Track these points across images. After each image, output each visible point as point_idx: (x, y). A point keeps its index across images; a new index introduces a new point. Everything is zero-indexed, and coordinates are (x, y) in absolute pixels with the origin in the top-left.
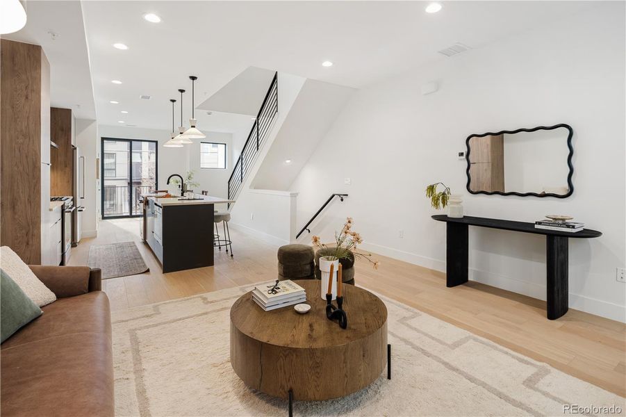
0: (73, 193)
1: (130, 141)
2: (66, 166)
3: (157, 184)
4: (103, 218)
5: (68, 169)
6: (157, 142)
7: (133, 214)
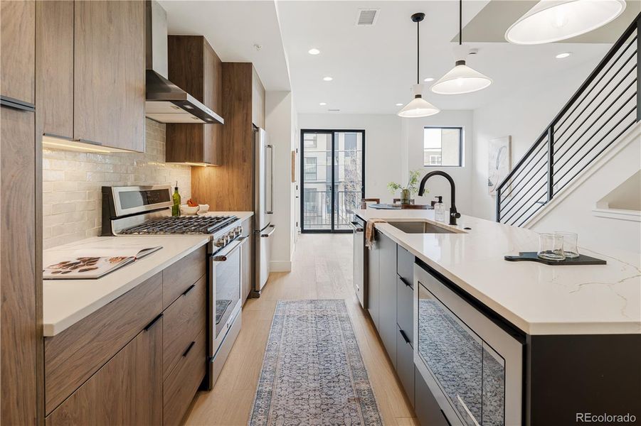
0: (253, 206)
1: (332, 132)
2: (245, 161)
3: (363, 190)
4: (303, 231)
5: (247, 165)
6: (363, 132)
7: (336, 228)
